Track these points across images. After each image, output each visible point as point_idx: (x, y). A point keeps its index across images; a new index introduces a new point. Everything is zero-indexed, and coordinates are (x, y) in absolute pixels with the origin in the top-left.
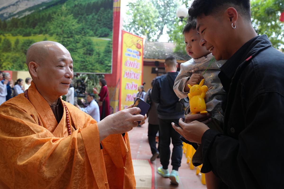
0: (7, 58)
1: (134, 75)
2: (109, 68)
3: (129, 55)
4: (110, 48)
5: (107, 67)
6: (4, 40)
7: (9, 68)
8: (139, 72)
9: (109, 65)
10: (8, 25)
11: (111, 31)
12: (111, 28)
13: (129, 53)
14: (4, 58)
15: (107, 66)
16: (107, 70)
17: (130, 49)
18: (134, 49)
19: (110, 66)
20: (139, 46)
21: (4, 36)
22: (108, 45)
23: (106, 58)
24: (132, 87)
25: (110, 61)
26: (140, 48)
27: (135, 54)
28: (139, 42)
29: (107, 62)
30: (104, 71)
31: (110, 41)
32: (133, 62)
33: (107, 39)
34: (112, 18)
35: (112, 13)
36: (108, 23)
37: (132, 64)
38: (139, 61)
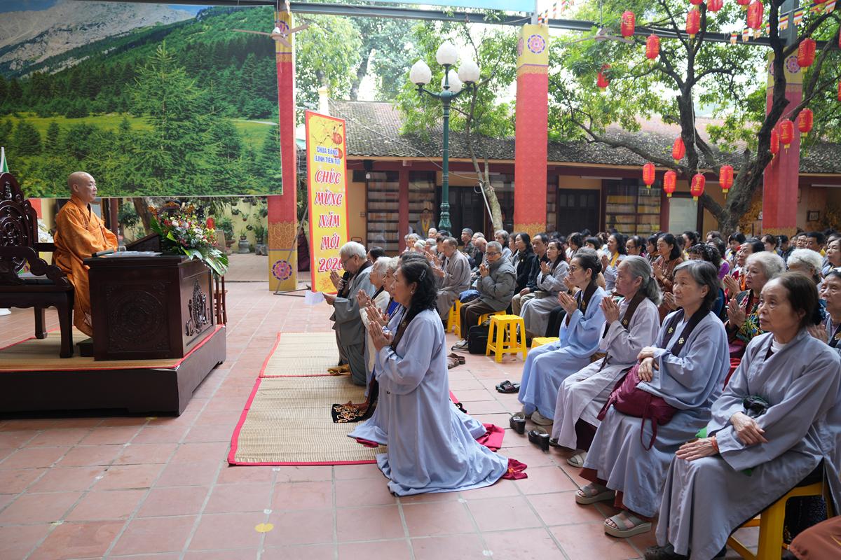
0: (31, 169)
1: (333, 196)
2: (277, 184)
3: (321, 159)
4: (277, 142)
5: (273, 183)
6: (19, 126)
7: (40, 191)
8: (340, 190)
9: (277, 176)
10: (26, 90)
11: (275, 104)
12: (274, 99)
13: (321, 154)
14: (26, 168)
15: (272, 179)
16: (272, 189)
17: (322, 146)
18: (329, 145)
19: (279, 180)
20: (337, 139)
21: (18, 116)
22: (272, 135)
23: (269, 163)
24: (331, 221)
25: (277, 169)
26: (340, 143)
27: (331, 156)
28: (337, 130)
29: (271, 171)
30: (267, 190)
31: (274, 126)
32: (330, 172)
33: (268, 123)
34: (276, 76)
35: (276, 65)
36: (268, 88)
37: (327, 177)
38: (340, 167)
